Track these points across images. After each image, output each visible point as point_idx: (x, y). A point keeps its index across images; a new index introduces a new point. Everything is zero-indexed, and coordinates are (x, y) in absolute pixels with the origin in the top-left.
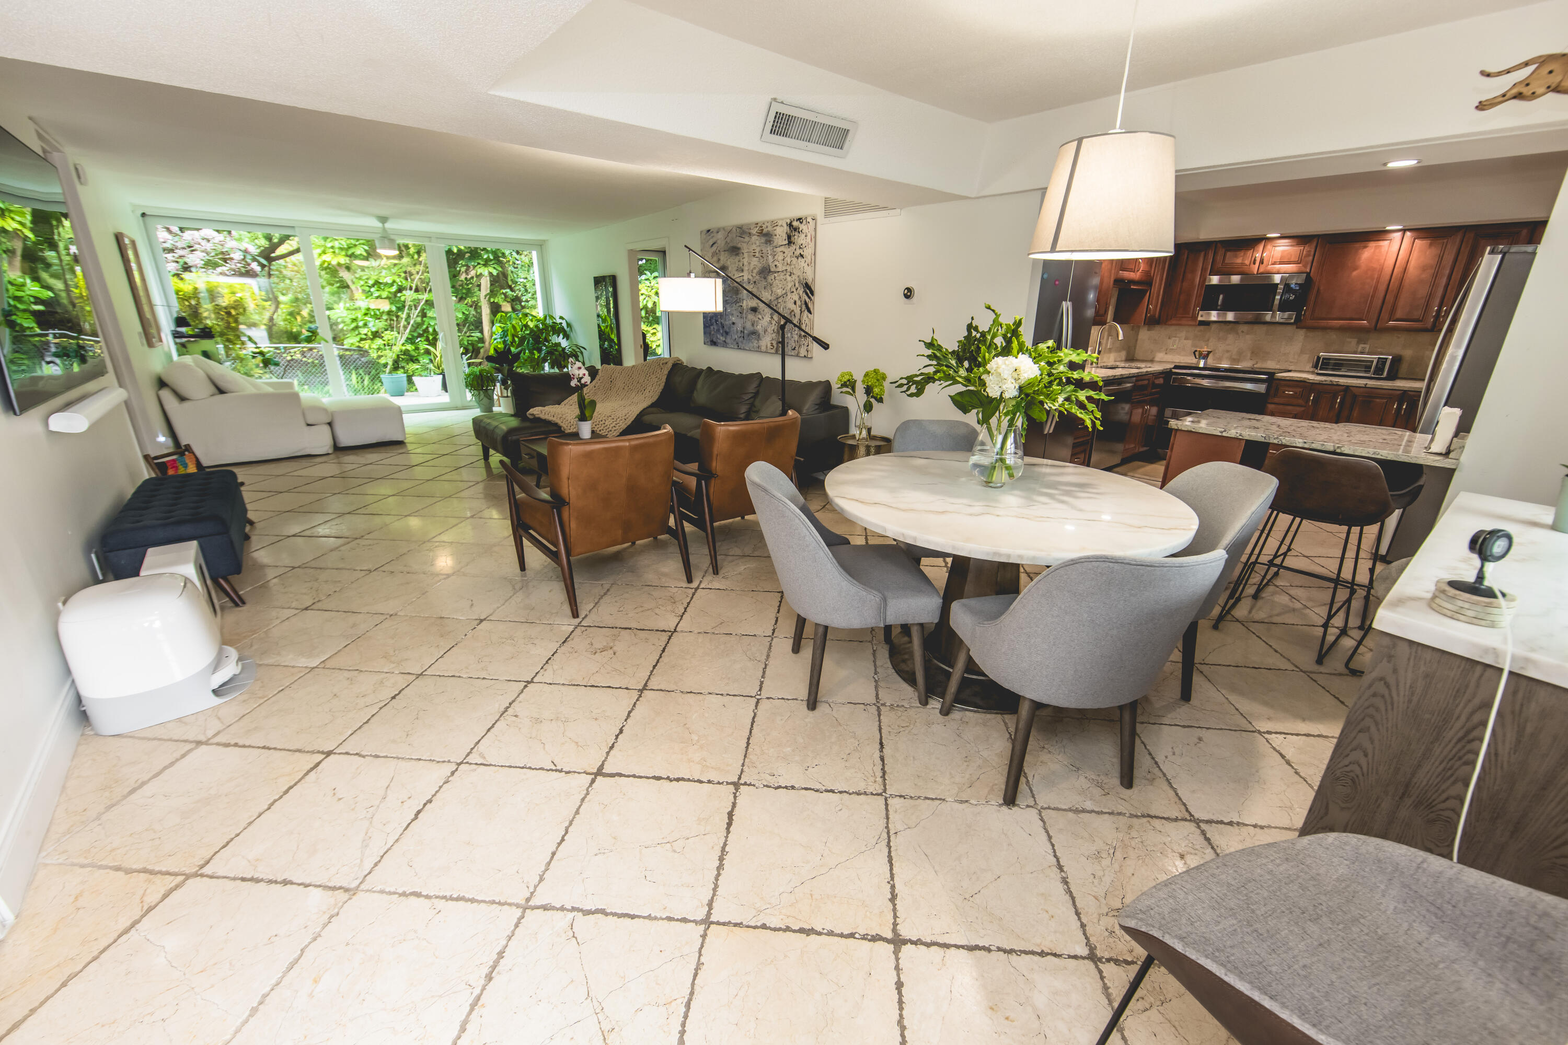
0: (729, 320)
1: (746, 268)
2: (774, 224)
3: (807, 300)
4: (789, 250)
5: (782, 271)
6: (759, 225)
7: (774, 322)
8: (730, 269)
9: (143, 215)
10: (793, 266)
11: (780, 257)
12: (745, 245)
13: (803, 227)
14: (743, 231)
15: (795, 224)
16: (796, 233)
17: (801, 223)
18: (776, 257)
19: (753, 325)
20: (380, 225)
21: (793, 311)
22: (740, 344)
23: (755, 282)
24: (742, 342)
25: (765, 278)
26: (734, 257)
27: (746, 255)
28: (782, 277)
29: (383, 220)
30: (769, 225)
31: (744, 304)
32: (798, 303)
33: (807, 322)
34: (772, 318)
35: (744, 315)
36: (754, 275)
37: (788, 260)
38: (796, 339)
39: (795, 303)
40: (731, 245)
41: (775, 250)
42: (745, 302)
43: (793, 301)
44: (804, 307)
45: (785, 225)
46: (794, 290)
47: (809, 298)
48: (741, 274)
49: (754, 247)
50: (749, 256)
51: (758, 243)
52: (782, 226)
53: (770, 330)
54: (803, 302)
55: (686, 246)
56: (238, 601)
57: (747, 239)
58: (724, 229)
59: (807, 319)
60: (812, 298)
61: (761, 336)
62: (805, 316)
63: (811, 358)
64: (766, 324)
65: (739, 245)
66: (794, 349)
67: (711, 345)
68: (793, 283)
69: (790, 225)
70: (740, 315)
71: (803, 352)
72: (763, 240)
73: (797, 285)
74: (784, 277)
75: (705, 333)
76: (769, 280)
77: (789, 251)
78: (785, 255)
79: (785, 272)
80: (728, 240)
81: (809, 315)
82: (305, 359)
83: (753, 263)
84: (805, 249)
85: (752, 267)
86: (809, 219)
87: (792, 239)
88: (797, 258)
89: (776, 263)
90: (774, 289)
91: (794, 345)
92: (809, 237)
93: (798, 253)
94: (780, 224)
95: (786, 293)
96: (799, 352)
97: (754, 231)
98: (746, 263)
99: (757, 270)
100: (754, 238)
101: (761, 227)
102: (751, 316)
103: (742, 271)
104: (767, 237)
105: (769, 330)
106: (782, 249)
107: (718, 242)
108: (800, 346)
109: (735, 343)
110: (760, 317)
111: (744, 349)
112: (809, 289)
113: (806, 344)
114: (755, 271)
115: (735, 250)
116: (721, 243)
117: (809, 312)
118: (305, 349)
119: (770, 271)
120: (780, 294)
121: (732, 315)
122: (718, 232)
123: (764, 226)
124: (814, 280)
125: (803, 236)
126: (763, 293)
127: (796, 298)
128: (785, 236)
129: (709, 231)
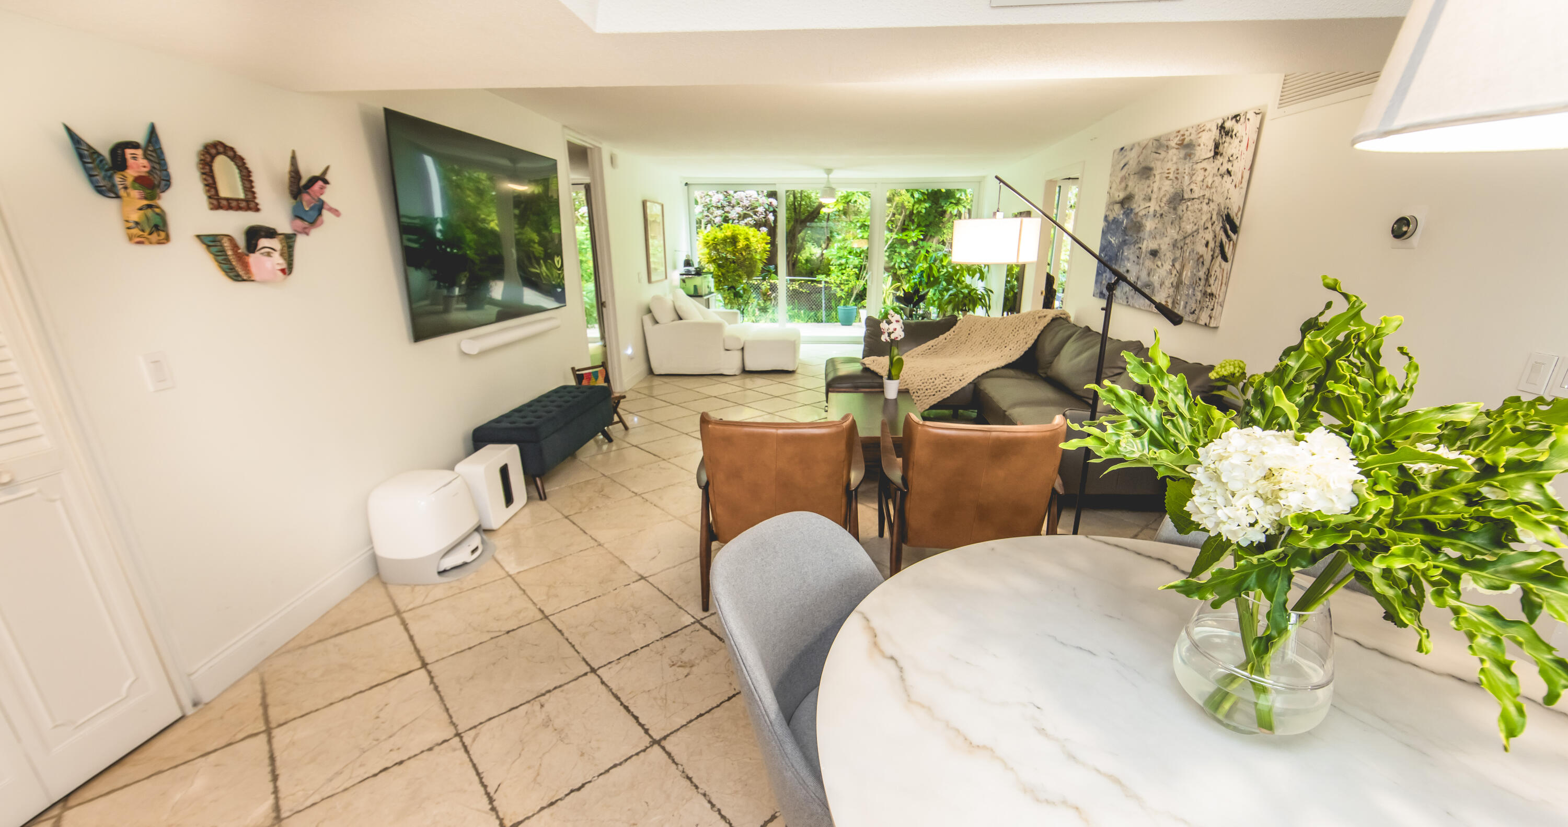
0: (1125, 266)
1: (1154, 196)
2: (1200, 129)
3: (1225, 239)
4: (1213, 165)
5: (1198, 198)
6: (1182, 133)
7: (1174, 272)
8: (1136, 197)
9: (686, 184)
10: (1214, 190)
11: (1199, 177)
12: (1159, 164)
13: (1238, 128)
14: (1159, 145)
15: (1228, 125)
16: (1228, 139)
17: (1237, 121)
18: (1194, 178)
19: (1149, 274)
20: (826, 176)
21: (1202, 256)
22: (1130, 299)
23: (1161, 215)
24: (1133, 297)
25: (1175, 209)
26: (1143, 181)
27: (1158, 177)
28: (1196, 206)
29: (829, 171)
30: (1193, 131)
31: (1144, 247)
32: (1211, 245)
33: (1218, 273)
34: (1173, 265)
35: (1141, 261)
36: (1163, 205)
37: (1209, 180)
38: (1199, 298)
39: (1207, 245)
40: (1143, 165)
41: (1195, 166)
42: (1145, 242)
43: (1204, 242)
44: (1218, 251)
45: (1214, 128)
46: (1209, 225)
47: (1228, 236)
48: (1147, 205)
49: (1169, 165)
50: (1161, 179)
51: (1175, 159)
52: (1210, 130)
53: (1168, 283)
54: (1218, 244)
55: (997, 177)
56: (543, 497)
57: (1163, 154)
58: (1139, 144)
59: (1218, 270)
60: (1234, 237)
61: (1156, 289)
62: (1216, 267)
63: (1216, 328)
64: (1165, 274)
65: (1152, 165)
66: (1193, 313)
67: (1100, 297)
68: (1209, 215)
69: (1222, 127)
70: (1136, 259)
71: (1204, 318)
72: (1182, 153)
73: (1214, 217)
74: (1199, 207)
75: (1096, 282)
76: (1180, 212)
77: (1212, 167)
78: (1206, 173)
79: (1201, 199)
80: (1141, 159)
81: (1223, 263)
82: (801, 290)
83: (1164, 189)
84: (1235, 163)
85: (1162, 193)
86: (1251, 115)
87: (1221, 148)
88: (1222, 176)
89: (1193, 186)
90: (1183, 225)
91: (1194, 306)
92: (1244, 144)
93: (1223, 169)
94: (1207, 129)
95: (1197, 231)
96: (1198, 318)
97: (1173, 144)
98: (1155, 189)
99: (1168, 196)
100: (1172, 152)
101: (1183, 135)
102: (1148, 263)
103: (1150, 199)
104: (1187, 147)
105: (1166, 283)
106: (1205, 164)
107: (1131, 162)
108: (1202, 309)
109: (1124, 297)
110: (1159, 264)
111: (1134, 307)
112: (1231, 225)
113: (1211, 307)
114: (1164, 200)
115: (1146, 172)
116: (1133, 165)
117: (1225, 259)
118: (803, 282)
119: (1183, 199)
120: (1189, 231)
121: (1128, 259)
122: (1132, 149)
123: (1187, 133)
124: (1242, 209)
125: (1235, 141)
126: (1169, 229)
127: (1209, 236)
128: (1211, 145)
129: (1122, 149)
